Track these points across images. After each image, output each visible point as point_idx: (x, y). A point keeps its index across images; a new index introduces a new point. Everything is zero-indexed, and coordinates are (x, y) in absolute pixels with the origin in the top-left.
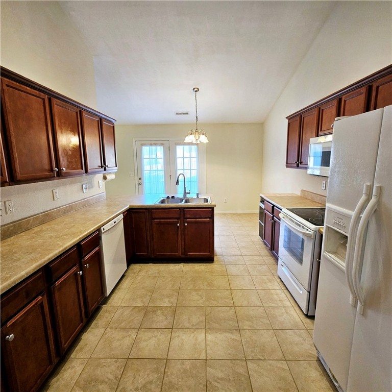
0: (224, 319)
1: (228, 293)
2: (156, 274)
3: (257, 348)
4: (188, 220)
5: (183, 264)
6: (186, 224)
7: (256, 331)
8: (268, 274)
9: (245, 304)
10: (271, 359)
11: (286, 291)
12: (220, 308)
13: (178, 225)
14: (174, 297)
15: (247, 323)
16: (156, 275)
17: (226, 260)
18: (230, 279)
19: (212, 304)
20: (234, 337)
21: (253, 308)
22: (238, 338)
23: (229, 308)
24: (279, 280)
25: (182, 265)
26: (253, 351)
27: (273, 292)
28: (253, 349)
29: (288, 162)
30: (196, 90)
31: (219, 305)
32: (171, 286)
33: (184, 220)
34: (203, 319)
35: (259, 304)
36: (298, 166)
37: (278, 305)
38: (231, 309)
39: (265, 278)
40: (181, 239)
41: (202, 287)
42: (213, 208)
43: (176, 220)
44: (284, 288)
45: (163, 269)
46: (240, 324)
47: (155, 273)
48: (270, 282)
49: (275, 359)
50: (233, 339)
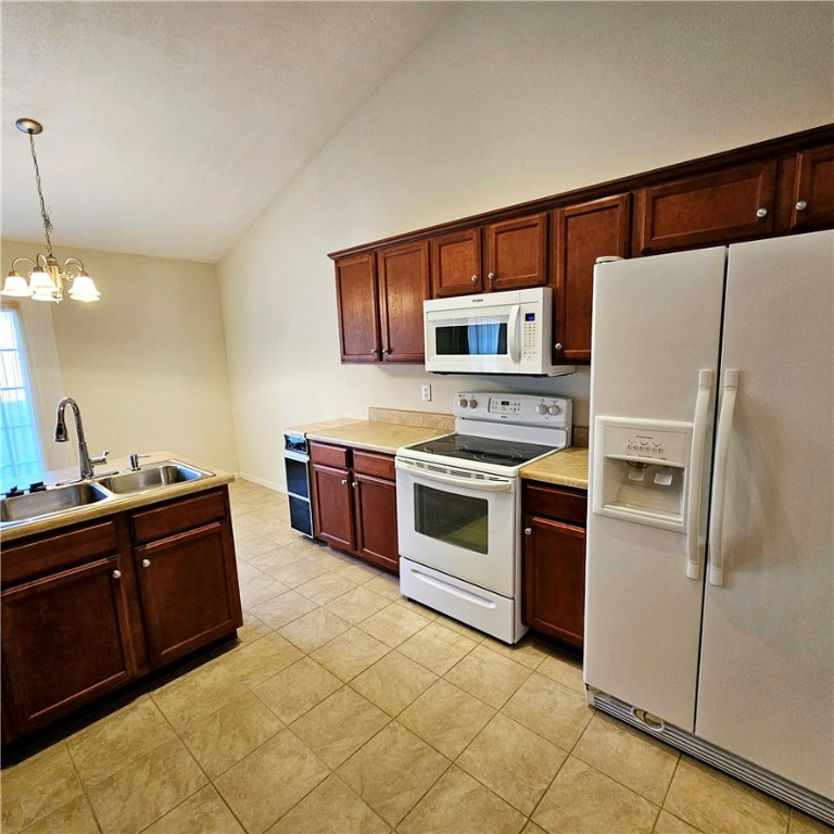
0: (407, 767)
1: (347, 695)
2: (66, 794)
3: (518, 775)
4: (149, 546)
5: (146, 696)
6: (147, 562)
7: (480, 738)
8: (381, 604)
9: (406, 696)
10: (554, 773)
11: (441, 620)
12: (372, 747)
13: (117, 573)
14: (220, 819)
15: (451, 736)
16: (67, 796)
17: (267, 619)
18: (319, 659)
19: (343, 752)
20: (462, 791)
21: (427, 694)
22: (471, 784)
23: (387, 731)
24: (410, 605)
25: (145, 704)
26: (520, 789)
27: (425, 636)
28: (515, 783)
29: (348, 351)
30: (28, 125)
31: (362, 740)
32: (169, 792)
33: (133, 552)
34: (360, 810)
35: (429, 677)
36: (380, 358)
37: (457, 656)
38: (394, 730)
39: (384, 615)
40: (131, 619)
41: (275, 726)
42: (226, 486)
43: (104, 561)
44: (433, 616)
45: (79, 760)
46: (443, 749)
47: (56, 794)
48: (400, 617)
49: (559, 766)
50: (467, 797)
